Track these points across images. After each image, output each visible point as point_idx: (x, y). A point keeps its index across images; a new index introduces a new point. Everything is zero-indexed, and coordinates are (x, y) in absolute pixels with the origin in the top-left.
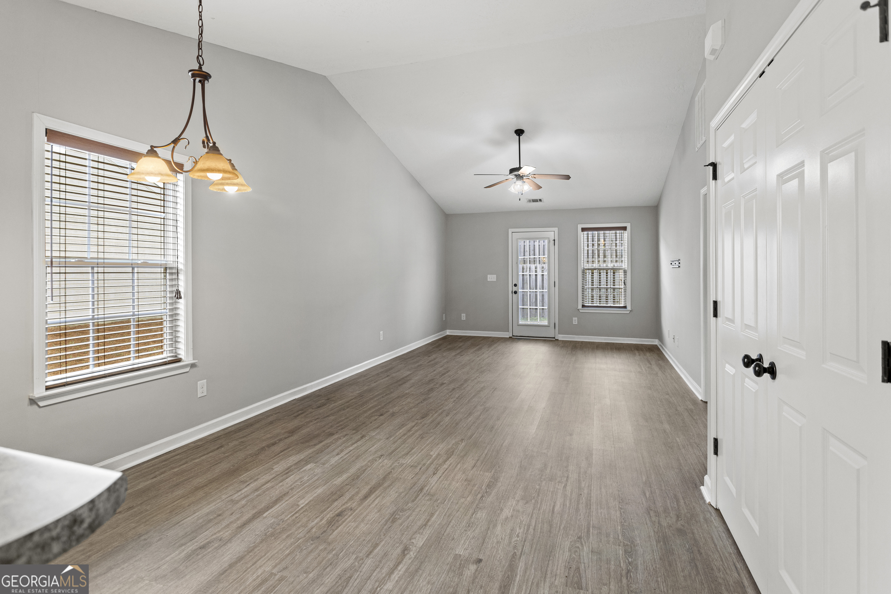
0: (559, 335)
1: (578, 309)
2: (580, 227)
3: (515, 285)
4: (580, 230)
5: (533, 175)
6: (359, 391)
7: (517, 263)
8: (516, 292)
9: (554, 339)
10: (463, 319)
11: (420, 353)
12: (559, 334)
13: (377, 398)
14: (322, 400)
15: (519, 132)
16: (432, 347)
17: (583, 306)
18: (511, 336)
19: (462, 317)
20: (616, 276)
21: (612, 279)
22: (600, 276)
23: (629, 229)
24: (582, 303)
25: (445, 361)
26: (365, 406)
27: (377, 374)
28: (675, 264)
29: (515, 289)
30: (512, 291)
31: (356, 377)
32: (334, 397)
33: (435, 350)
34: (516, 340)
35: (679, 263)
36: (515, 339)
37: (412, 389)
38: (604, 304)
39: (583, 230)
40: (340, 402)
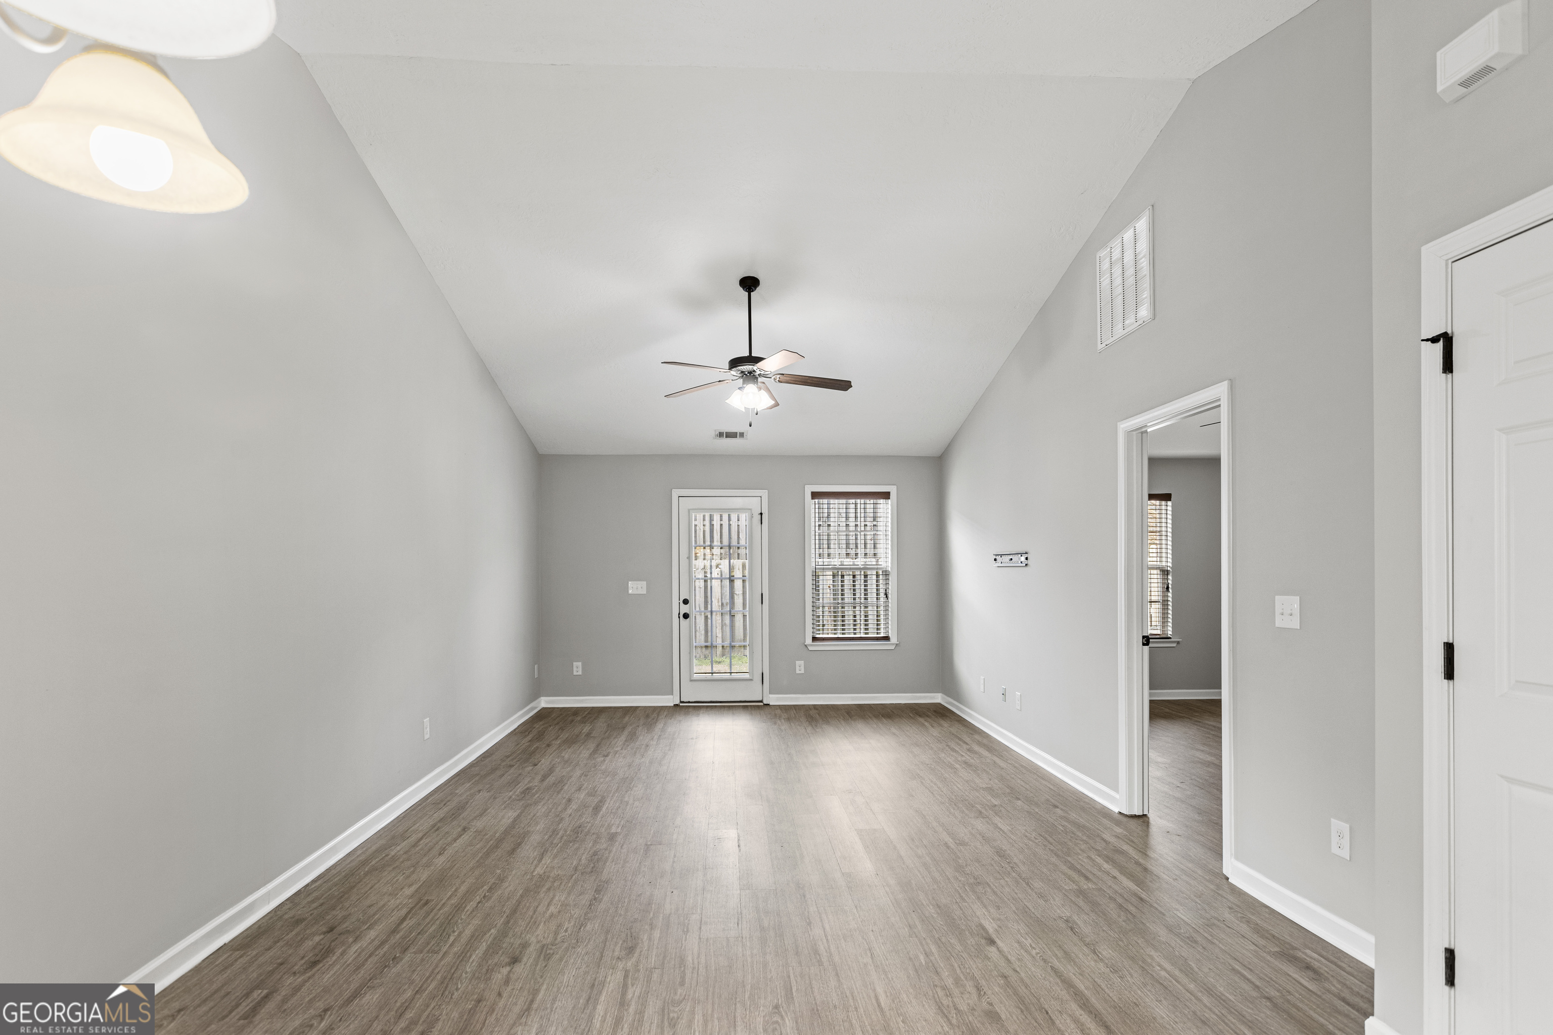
0: (771, 696)
1: (806, 645)
2: (809, 489)
3: (686, 602)
4: (808, 496)
5: (778, 376)
6: (410, 886)
7: (689, 558)
8: (686, 616)
9: (762, 704)
10: (578, 674)
11: (508, 757)
12: (770, 693)
13: (473, 904)
14: (314, 934)
15: (749, 284)
16: (529, 738)
17: (814, 639)
18: (678, 702)
19: (575, 669)
20: (869, 582)
21: (863, 587)
22: (854, 581)
23: (893, 495)
24: (813, 632)
25: (578, 772)
26: (452, 938)
27: (434, 826)
28: (1011, 559)
29: (685, 609)
30: (679, 614)
31: (382, 842)
32: (345, 918)
33: (537, 748)
34: (690, 710)
35: (1027, 559)
36: (684, 708)
37: (547, 860)
38: (849, 633)
39: (815, 495)
40: (372, 934)
